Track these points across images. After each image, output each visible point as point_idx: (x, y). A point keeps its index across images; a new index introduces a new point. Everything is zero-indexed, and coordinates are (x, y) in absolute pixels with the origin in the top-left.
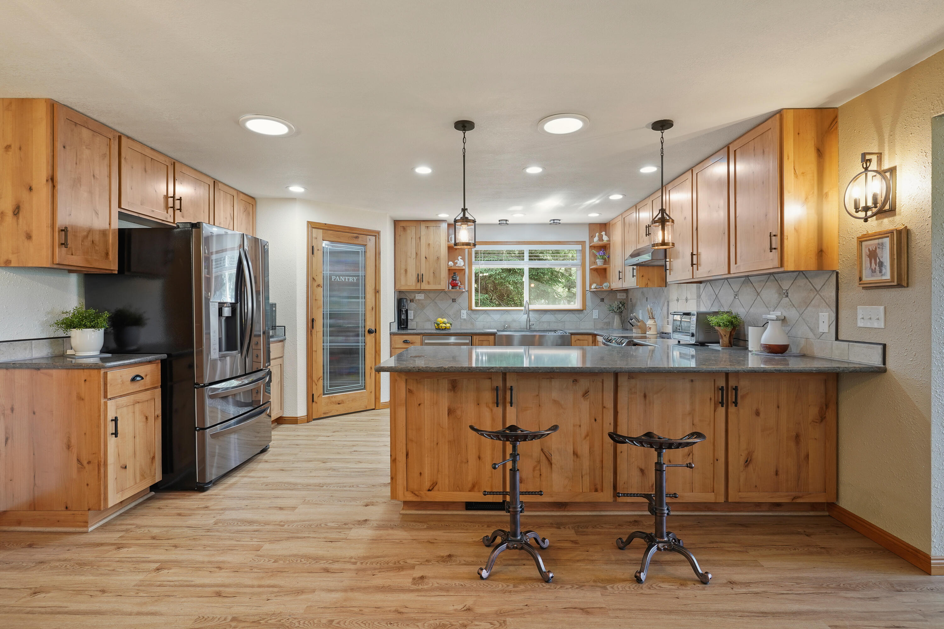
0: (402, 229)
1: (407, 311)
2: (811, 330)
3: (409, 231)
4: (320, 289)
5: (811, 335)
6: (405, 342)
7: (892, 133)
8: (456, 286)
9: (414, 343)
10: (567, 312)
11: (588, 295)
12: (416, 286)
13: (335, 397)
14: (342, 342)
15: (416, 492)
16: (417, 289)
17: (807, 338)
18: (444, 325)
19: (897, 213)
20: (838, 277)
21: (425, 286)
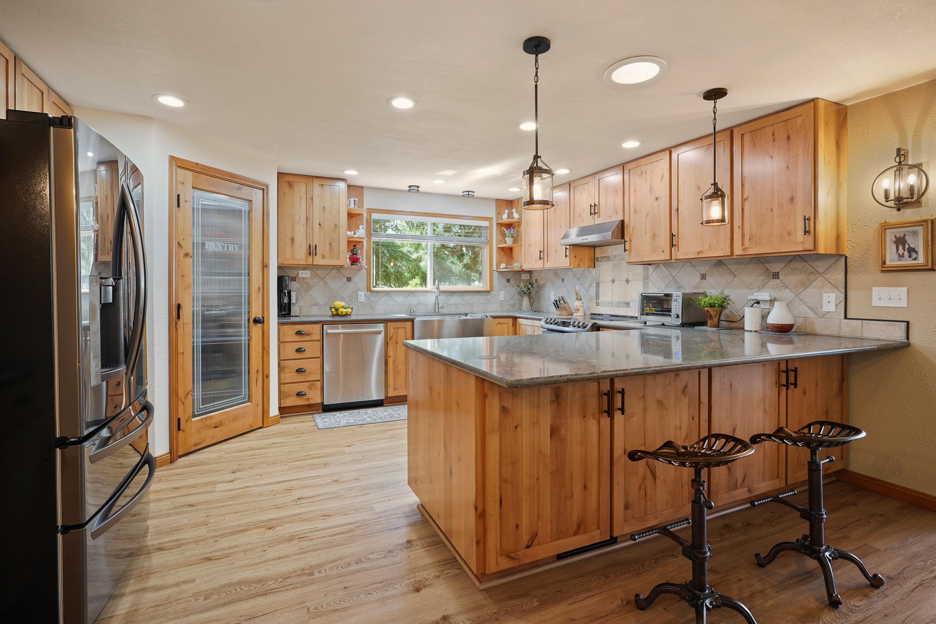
0: (287, 185)
1: (289, 293)
2: (811, 309)
3: (296, 188)
4: (189, 260)
5: (811, 314)
6: (299, 333)
7: (917, 133)
8: (357, 261)
9: (311, 334)
10: (475, 294)
11: (495, 274)
12: (307, 259)
13: (210, 418)
14: (214, 339)
15: (513, 555)
16: (307, 264)
17: (805, 317)
18: (345, 310)
19: (923, 205)
20: (847, 261)
21: (318, 260)
